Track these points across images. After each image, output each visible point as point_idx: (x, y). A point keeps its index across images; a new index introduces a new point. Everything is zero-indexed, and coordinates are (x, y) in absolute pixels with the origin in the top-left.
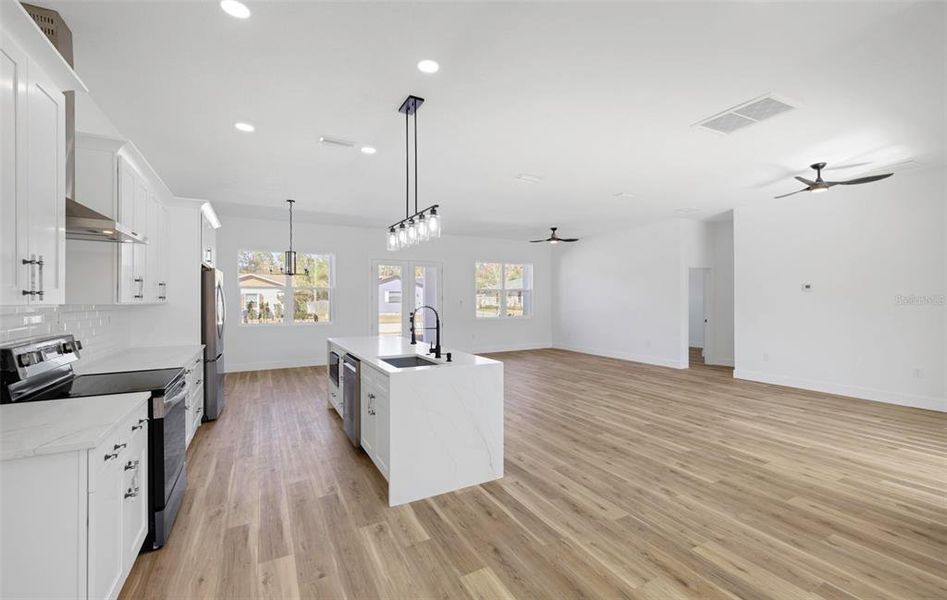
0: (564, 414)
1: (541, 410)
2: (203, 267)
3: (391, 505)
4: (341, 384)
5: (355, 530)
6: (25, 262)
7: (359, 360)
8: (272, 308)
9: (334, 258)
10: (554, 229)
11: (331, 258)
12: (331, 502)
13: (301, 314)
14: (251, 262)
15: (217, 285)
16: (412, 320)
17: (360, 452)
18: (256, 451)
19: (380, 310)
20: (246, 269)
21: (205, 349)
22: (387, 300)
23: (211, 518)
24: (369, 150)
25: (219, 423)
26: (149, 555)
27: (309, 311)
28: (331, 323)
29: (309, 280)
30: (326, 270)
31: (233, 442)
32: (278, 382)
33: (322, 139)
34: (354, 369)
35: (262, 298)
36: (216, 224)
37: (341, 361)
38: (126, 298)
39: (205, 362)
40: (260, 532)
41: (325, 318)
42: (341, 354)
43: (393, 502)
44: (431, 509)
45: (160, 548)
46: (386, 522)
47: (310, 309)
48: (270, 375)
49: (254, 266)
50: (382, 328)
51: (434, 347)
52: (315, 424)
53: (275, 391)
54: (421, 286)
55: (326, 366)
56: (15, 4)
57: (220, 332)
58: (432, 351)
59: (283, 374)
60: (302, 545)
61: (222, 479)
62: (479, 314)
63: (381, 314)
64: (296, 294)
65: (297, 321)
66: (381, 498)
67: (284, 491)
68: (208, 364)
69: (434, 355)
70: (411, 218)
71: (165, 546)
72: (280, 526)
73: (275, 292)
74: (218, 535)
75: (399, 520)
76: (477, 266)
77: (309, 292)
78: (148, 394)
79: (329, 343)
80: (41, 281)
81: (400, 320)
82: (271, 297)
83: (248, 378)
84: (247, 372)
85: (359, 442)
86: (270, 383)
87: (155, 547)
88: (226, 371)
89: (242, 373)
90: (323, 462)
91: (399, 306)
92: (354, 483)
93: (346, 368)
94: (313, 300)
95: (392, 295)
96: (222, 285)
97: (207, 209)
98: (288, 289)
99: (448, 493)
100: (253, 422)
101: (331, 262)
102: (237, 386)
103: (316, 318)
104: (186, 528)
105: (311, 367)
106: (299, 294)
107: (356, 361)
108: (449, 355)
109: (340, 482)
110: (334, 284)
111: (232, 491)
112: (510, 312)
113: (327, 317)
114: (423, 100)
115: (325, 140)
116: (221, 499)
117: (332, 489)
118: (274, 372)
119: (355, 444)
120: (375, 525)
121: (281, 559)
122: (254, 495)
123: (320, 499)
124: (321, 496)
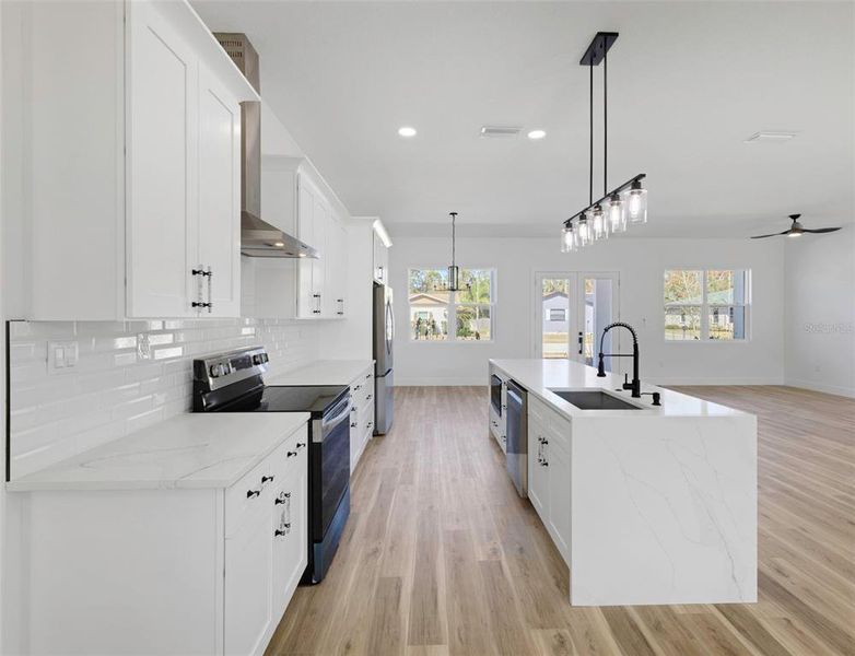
0: (843, 498)
1: (797, 486)
2: (375, 283)
3: (574, 604)
4: (504, 413)
5: (525, 631)
6: (194, 273)
7: (526, 391)
8: (439, 325)
9: (495, 272)
10: (794, 217)
11: (492, 273)
12: (493, 570)
13: (463, 331)
14: (423, 284)
15: (386, 302)
16: (581, 340)
17: (527, 503)
18: (417, 478)
19: (544, 329)
20: (419, 290)
21: (375, 365)
22: (548, 318)
23: (368, 556)
24: (537, 135)
25: (387, 438)
26: (307, 589)
27: (471, 329)
28: (493, 342)
29: (472, 298)
30: (488, 289)
31: (397, 463)
32: (442, 399)
33: (484, 130)
34: (519, 400)
35: (431, 316)
36: (388, 243)
37: (504, 388)
38: (305, 313)
39: (376, 377)
40: (414, 593)
41: (486, 336)
42: (504, 379)
43: (576, 600)
44: (635, 627)
45: (318, 583)
46: (567, 631)
47: (473, 326)
48: (435, 393)
49: (425, 287)
50: (548, 348)
51: (630, 381)
52: (476, 454)
53: (438, 410)
54: (591, 304)
55: (487, 387)
56: (184, 4)
57: (389, 346)
58: (626, 386)
59: (447, 392)
60: (459, 630)
61: (382, 506)
62: (669, 335)
63: (544, 333)
64: (459, 312)
65: (460, 338)
66: (558, 585)
67: (441, 539)
68: (379, 379)
69: (630, 392)
70: (598, 203)
71: (322, 583)
72: (434, 591)
73: (442, 310)
74: (371, 584)
75: (587, 633)
76: (666, 276)
77: (471, 310)
78: (308, 415)
79: (491, 365)
80: (209, 292)
81: (567, 340)
82: (439, 315)
83: (415, 393)
84: (414, 387)
85: (526, 493)
86: (434, 400)
87: (314, 581)
88: (395, 384)
89: (411, 387)
90: (484, 509)
91: (566, 324)
92: (521, 550)
93: (509, 395)
94: (475, 317)
95: (553, 313)
96: (391, 302)
97: (378, 226)
98: (451, 306)
99: (661, 606)
100: (416, 442)
101: (492, 279)
102: (406, 401)
103: (478, 336)
104: (344, 562)
105: (473, 387)
106: (463, 312)
107: (521, 390)
108: (656, 397)
109: (503, 543)
110: (496, 300)
111: (390, 525)
112: (712, 334)
113: (488, 334)
114: (617, 35)
115: (486, 131)
116: (380, 534)
117: (495, 551)
118: (438, 388)
119: (521, 493)
120: (553, 632)
121: (434, 646)
122: (411, 536)
123: (480, 562)
124: (481, 559)
